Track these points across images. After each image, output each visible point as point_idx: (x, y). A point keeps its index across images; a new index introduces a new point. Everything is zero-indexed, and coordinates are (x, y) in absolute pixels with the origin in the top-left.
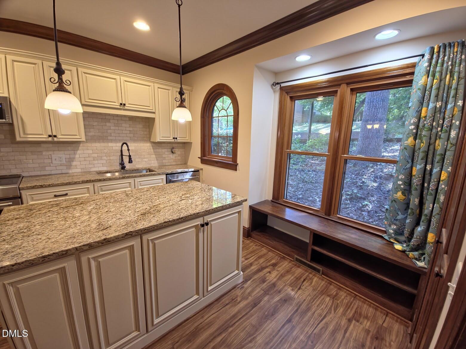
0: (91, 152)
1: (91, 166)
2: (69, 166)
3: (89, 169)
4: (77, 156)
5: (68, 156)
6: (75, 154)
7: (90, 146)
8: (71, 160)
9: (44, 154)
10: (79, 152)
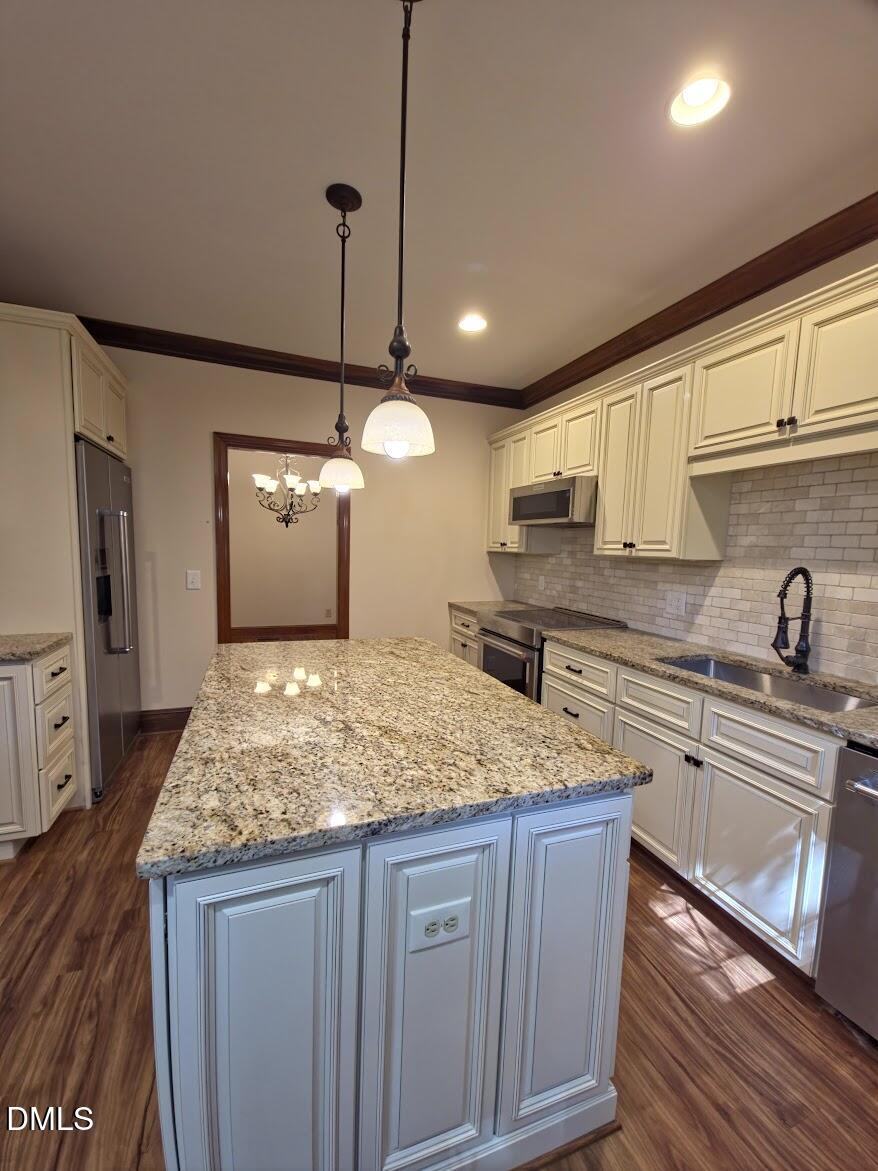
0: (737, 593)
1: (730, 636)
2: (689, 624)
3: (726, 642)
4: (708, 602)
5: (691, 600)
6: (705, 595)
7: (739, 576)
8: (694, 609)
9: (659, 587)
10: (713, 591)
